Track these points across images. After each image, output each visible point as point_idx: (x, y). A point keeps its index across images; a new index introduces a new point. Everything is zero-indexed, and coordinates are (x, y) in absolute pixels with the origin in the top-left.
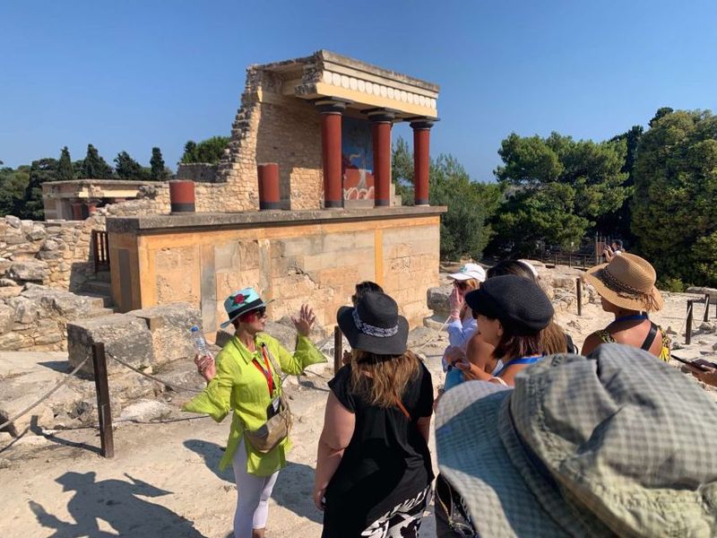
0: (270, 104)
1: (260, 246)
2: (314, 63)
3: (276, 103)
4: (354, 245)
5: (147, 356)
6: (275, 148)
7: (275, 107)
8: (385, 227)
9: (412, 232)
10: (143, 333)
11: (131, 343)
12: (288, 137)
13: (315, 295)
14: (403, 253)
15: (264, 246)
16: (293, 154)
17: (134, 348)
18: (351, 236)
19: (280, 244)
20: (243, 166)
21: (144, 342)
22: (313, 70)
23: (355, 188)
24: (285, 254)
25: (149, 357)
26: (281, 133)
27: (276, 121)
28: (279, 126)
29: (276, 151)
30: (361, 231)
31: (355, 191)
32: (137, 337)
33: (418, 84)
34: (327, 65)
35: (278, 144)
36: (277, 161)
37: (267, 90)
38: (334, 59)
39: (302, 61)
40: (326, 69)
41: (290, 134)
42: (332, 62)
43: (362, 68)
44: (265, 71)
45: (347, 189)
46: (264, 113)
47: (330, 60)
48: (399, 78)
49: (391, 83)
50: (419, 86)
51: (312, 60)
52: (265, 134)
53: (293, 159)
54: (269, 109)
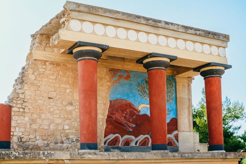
0: (46, 61)
3: (53, 60)
7: (52, 63)
12: (66, 89)
16: (71, 104)
27: (53, 75)
33: (198, 32)
34: (73, 14)
35: (53, 95)
36: (52, 109)
37: (44, 50)
38: (82, 9)
39: (58, 17)
40: (73, 19)
41: (68, 86)
42: (79, 11)
43: (119, 16)
44: (42, 35)
45: (136, 137)
46: (38, 69)
47: (78, 9)
48: (171, 27)
49: (161, 31)
50: (200, 35)
51: (63, 14)
52: (39, 86)
53: (70, 108)
54: (45, 64)
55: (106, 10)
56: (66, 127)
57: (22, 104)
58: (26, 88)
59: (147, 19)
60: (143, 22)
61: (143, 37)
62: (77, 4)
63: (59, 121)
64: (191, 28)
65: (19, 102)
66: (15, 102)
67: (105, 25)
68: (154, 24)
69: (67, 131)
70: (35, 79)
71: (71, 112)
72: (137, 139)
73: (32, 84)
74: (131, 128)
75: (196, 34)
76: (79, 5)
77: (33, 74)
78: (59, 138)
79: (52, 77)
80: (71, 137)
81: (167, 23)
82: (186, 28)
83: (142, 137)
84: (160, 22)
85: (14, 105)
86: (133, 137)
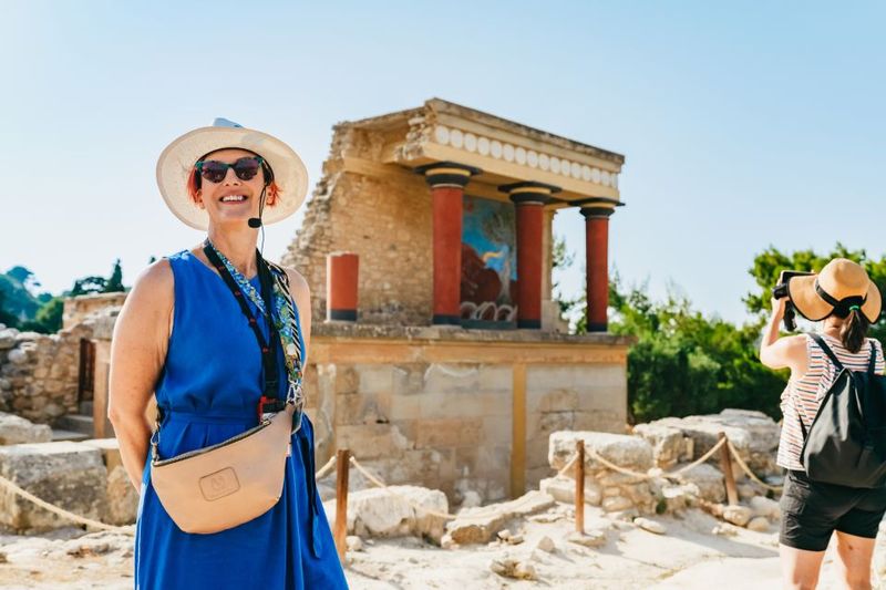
0: (361, 176)
1: (320, 372)
2: (423, 115)
3: (371, 174)
4: (476, 385)
5: (94, 504)
6: (366, 237)
7: (370, 179)
8: (529, 360)
9: (579, 373)
10: (92, 468)
11: (73, 482)
12: (387, 223)
13: (407, 460)
14: (562, 405)
15: (327, 374)
16: (393, 248)
17: (76, 489)
18: (473, 370)
19: (351, 373)
20: (315, 261)
21: (92, 483)
22: (423, 126)
23: (492, 304)
24: (361, 388)
25: (98, 506)
26: (376, 217)
27: (370, 198)
28: (374, 206)
29: (368, 241)
30: (489, 364)
31: (492, 307)
32: (82, 474)
33: (589, 150)
34: (442, 118)
35: (371, 231)
36: (368, 256)
37: (359, 156)
38: (453, 110)
39: (408, 114)
40: (439, 124)
41: (390, 218)
42: (449, 114)
43: (497, 124)
44: (357, 130)
45: (478, 304)
46: (351, 187)
47: (448, 111)
48: (557, 142)
49: (544, 148)
50: (590, 154)
51: (421, 112)
52: (351, 217)
53: (392, 255)
54: (360, 181)
55: (482, 114)
56: (387, 286)
57: (327, 246)
58: (333, 219)
59: (529, 129)
60: (524, 133)
61: (520, 155)
62: (447, 103)
63: (377, 276)
64: (580, 144)
65: (324, 242)
66: (318, 241)
67: (478, 136)
68: (536, 136)
69: (388, 293)
70: (347, 206)
71: (392, 262)
72: (479, 308)
73: (342, 212)
74: (474, 290)
75: (585, 153)
76: (449, 104)
77: (344, 195)
78: (376, 303)
79: (369, 202)
80: (393, 301)
81: (552, 136)
82: (575, 143)
83: (486, 305)
84: (543, 133)
85: (317, 247)
86: (473, 305)
